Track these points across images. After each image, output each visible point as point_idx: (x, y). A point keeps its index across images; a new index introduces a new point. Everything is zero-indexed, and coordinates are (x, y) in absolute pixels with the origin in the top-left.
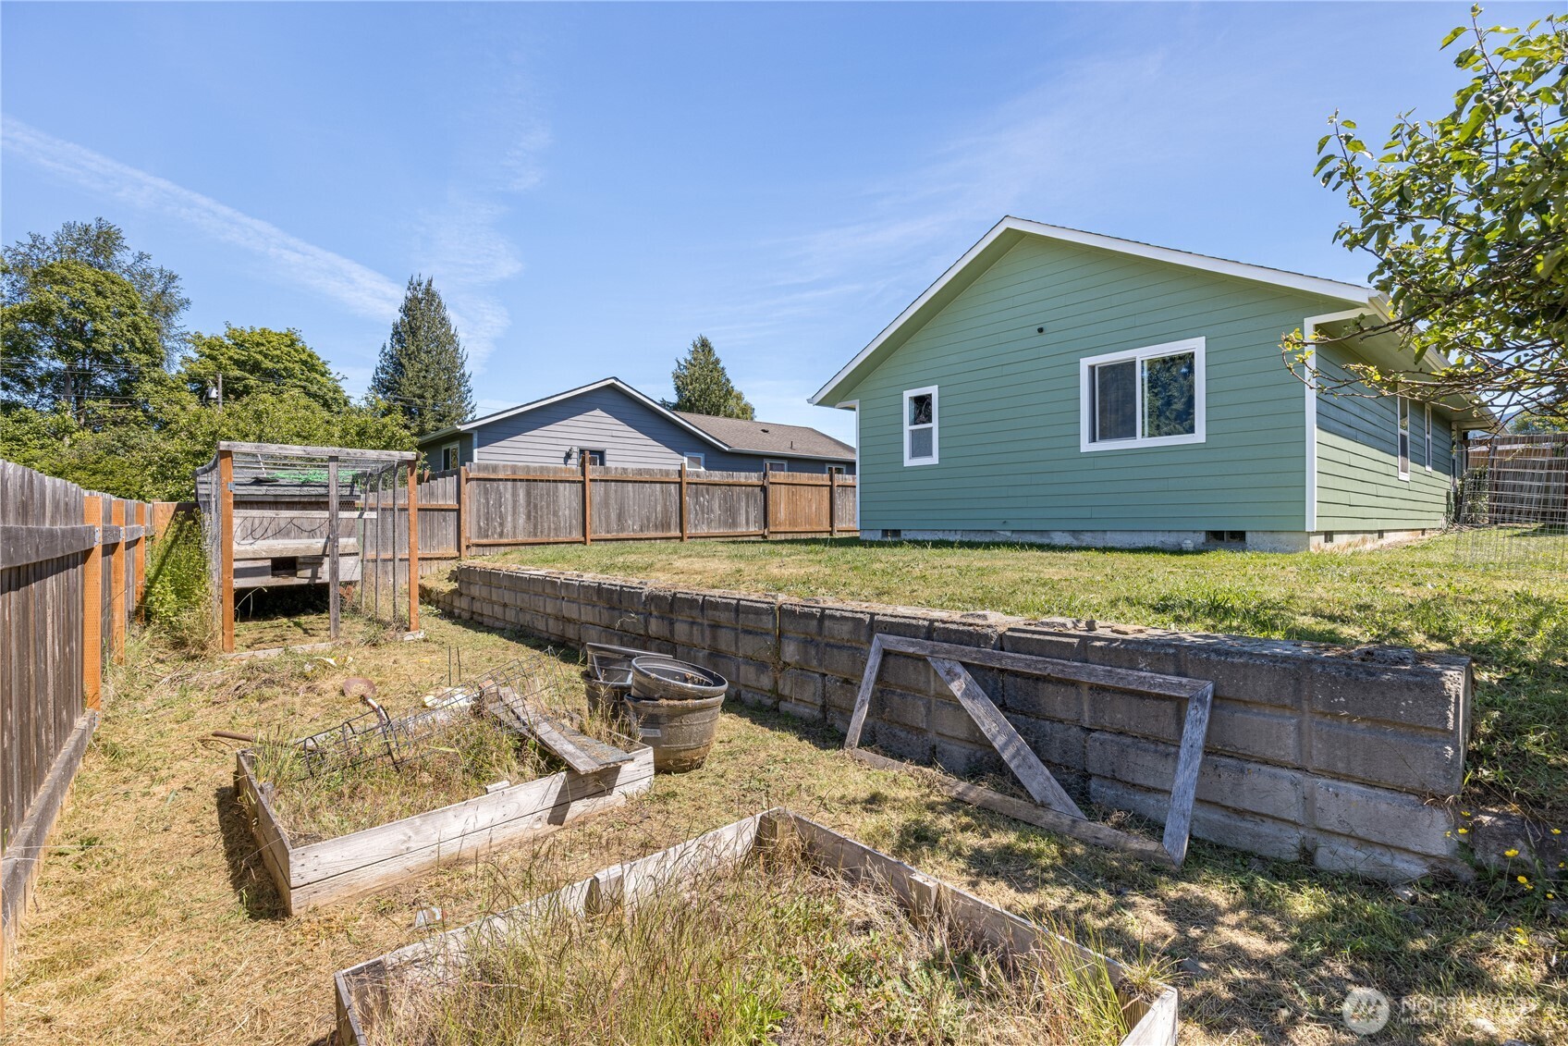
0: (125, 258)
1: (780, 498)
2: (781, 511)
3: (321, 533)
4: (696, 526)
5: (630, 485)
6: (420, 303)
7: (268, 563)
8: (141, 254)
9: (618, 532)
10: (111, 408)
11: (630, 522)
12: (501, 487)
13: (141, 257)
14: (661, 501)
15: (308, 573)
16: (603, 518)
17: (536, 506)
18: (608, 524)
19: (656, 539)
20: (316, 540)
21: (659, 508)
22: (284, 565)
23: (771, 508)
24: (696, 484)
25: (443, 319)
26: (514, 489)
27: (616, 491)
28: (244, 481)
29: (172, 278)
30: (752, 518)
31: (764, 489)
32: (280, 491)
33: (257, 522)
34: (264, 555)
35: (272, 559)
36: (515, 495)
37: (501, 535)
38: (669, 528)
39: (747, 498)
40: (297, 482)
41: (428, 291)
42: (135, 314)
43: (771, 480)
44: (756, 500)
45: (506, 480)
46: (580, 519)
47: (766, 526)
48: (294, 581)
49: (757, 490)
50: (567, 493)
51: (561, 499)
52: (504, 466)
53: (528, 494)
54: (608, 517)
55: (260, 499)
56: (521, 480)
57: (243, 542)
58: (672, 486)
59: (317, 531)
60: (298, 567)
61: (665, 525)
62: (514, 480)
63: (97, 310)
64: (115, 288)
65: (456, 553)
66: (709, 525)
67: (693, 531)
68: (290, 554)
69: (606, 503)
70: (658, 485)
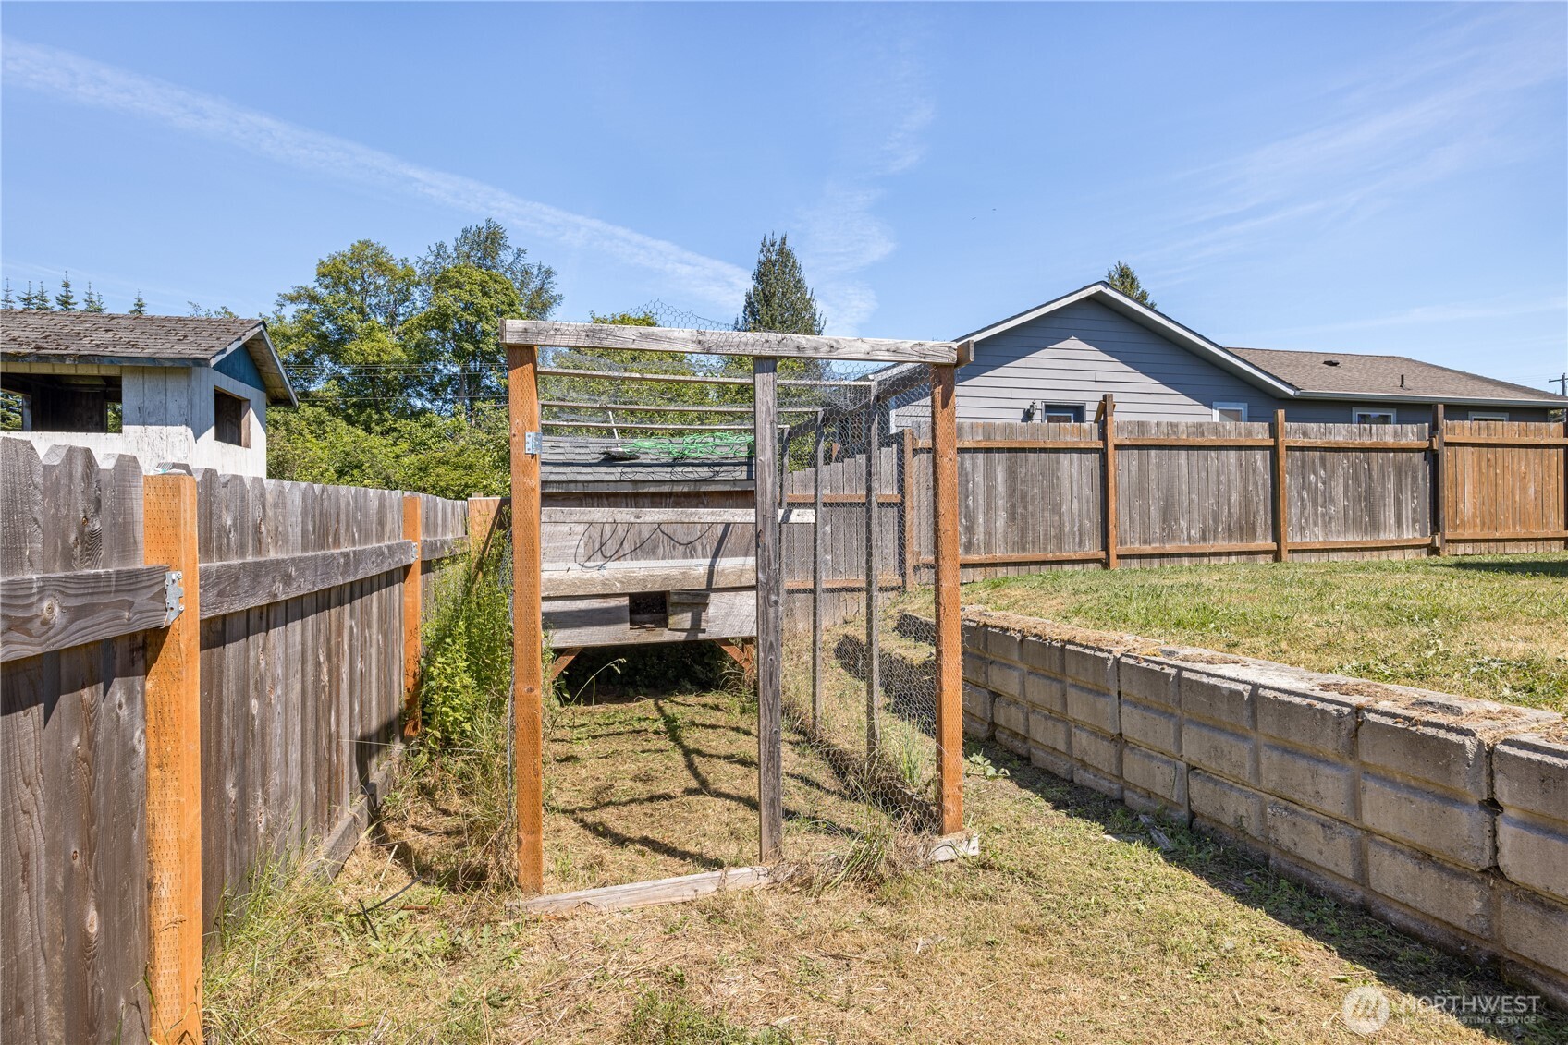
0: (506, 256)
1: (1464, 474)
2: (1466, 499)
3: (704, 548)
4: (1302, 529)
5: (1183, 453)
6: (774, 266)
7: (625, 602)
8: (519, 250)
9: (1162, 540)
10: (496, 408)
11: (1184, 524)
12: (968, 464)
13: (519, 253)
14: (1238, 484)
15: (684, 619)
16: (1136, 516)
17: (1024, 496)
18: (1146, 527)
19: (1229, 554)
20: (695, 561)
21: (1235, 497)
22: (649, 606)
23: (1447, 493)
24: (1301, 449)
25: (799, 281)
26: (987, 463)
27: (1159, 466)
28: (588, 458)
29: (549, 273)
30: (1407, 513)
31: (1433, 457)
32: (642, 474)
33: (608, 528)
34: (618, 588)
35: (631, 596)
36: (989, 475)
37: (968, 547)
38: (1252, 534)
39: (1398, 475)
40: (666, 458)
41: (781, 251)
42: (513, 311)
43: (1448, 438)
44: (1415, 480)
45: (976, 450)
46: (1097, 517)
47: (1436, 526)
48: (665, 636)
49: (1418, 457)
50: (1075, 472)
51: (1066, 483)
52: (972, 426)
53: (1012, 475)
54: (1145, 514)
55: (612, 489)
56: (999, 450)
57: (587, 564)
58: (1259, 455)
59: (697, 544)
60: (670, 609)
61: (1247, 530)
62: (988, 450)
63: (483, 310)
64: (497, 286)
65: (896, 581)
66: (1326, 525)
67: (1297, 540)
68: (657, 588)
69: (1141, 490)
70: (1233, 454)
